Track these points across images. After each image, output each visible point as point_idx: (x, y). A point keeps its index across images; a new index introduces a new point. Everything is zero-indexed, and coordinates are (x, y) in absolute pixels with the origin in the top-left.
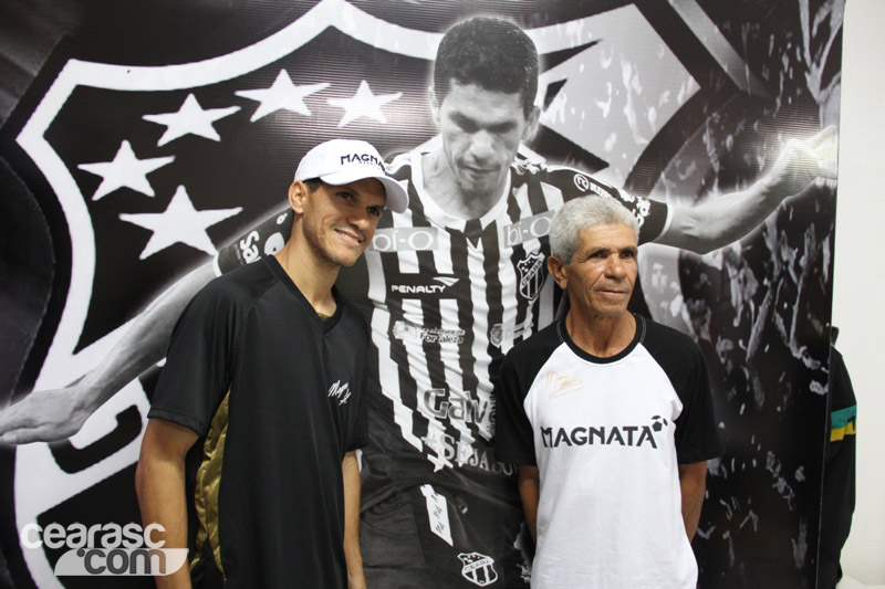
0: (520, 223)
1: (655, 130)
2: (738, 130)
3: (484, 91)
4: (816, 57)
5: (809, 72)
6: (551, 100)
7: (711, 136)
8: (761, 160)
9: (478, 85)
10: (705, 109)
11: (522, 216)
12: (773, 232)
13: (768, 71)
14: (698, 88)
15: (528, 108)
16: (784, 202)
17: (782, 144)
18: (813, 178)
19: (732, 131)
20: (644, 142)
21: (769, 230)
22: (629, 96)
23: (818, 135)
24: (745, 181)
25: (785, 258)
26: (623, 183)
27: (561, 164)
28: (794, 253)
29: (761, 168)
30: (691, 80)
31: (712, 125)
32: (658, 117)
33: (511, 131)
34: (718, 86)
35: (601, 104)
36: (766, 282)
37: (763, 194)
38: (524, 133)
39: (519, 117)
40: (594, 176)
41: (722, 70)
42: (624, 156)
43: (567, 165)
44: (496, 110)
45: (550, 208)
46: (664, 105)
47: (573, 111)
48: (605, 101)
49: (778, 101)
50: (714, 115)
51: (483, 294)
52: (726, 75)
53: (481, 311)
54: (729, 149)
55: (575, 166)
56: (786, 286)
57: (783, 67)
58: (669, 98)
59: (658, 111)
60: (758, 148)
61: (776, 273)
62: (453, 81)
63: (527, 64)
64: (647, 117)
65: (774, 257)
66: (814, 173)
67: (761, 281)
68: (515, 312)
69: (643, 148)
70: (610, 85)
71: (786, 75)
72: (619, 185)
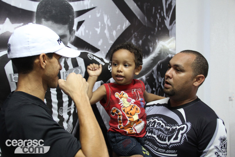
0: (69, 71)
1: (115, 38)
2: (143, 38)
3: (55, 24)
4: (168, 15)
5: (166, 20)
6: (79, 28)
7: (135, 40)
8: (151, 49)
9: (52, 22)
10: (132, 31)
11: (69, 68)
12: (156, 72)
13: (153, 19)
14: (130, 24)
15: (71, 30)
16: (159, 62)
17: (158, 43)
18: (168, 54)
19: (141, 39)
20: (112, 42)
21: (154, 72)
22: (106, 27)
23: (169, 40)
24: (146, 56)
25: (160, 81)
26: (105, 56)
27: (83, 50)
28: (163, 79)
29: (151, 51)
30: (127, 21)
31: (135, 37)
32: (116, 34)
33: (65, 38)
34: (136, 24)
35: (97, 29)
36: (154, 89)
37: (152, 60)
38: (70, 39)
39: (68, 33)
40: (95, 54)
41: (138, 18)
42: (105, 47)
43: (85, 50)
44: (59, 30)
45: (79, 65)
46: (118, 30)
47: (87, 31)
48: (98, 28)
49: (156, 29)
50: (135, 33)
51: (56, 97)
52: (139, 20)
53: (55, 103)
54: (141, 45)
55: (88, 50)
56: (160, 90)
57: (157, 18)
58: (120, 27)
59: (116, 32)
60: (150, 45)
61: (157, 86)
62: (43, 20)
63: (70, 14)
64: (113, 34)
65: (156, 81)
66: (168, 53)
67: (152, 89)
68: (68, 103)
69: (112, 45)
70: (100, 23)
71: (159, 20)
72: (103, 57)
